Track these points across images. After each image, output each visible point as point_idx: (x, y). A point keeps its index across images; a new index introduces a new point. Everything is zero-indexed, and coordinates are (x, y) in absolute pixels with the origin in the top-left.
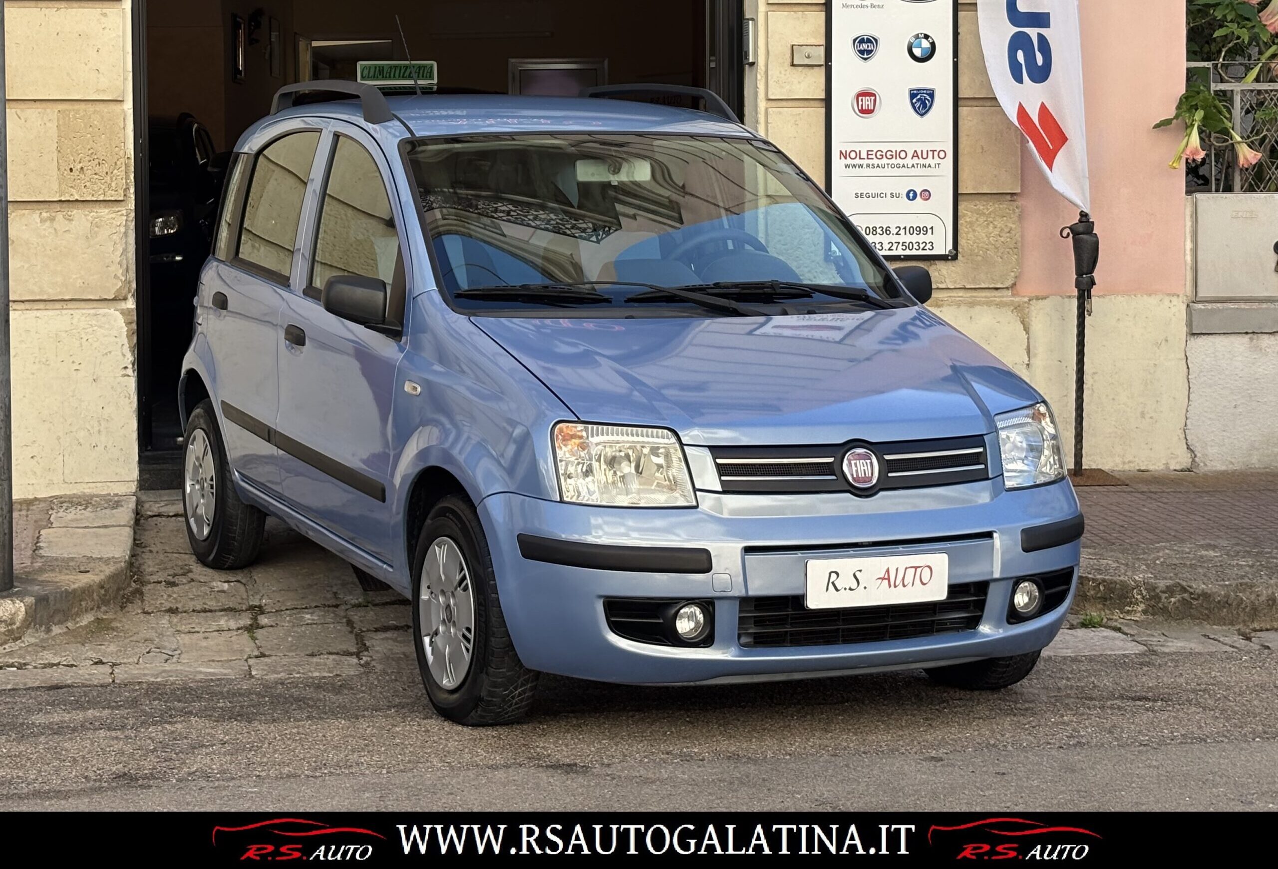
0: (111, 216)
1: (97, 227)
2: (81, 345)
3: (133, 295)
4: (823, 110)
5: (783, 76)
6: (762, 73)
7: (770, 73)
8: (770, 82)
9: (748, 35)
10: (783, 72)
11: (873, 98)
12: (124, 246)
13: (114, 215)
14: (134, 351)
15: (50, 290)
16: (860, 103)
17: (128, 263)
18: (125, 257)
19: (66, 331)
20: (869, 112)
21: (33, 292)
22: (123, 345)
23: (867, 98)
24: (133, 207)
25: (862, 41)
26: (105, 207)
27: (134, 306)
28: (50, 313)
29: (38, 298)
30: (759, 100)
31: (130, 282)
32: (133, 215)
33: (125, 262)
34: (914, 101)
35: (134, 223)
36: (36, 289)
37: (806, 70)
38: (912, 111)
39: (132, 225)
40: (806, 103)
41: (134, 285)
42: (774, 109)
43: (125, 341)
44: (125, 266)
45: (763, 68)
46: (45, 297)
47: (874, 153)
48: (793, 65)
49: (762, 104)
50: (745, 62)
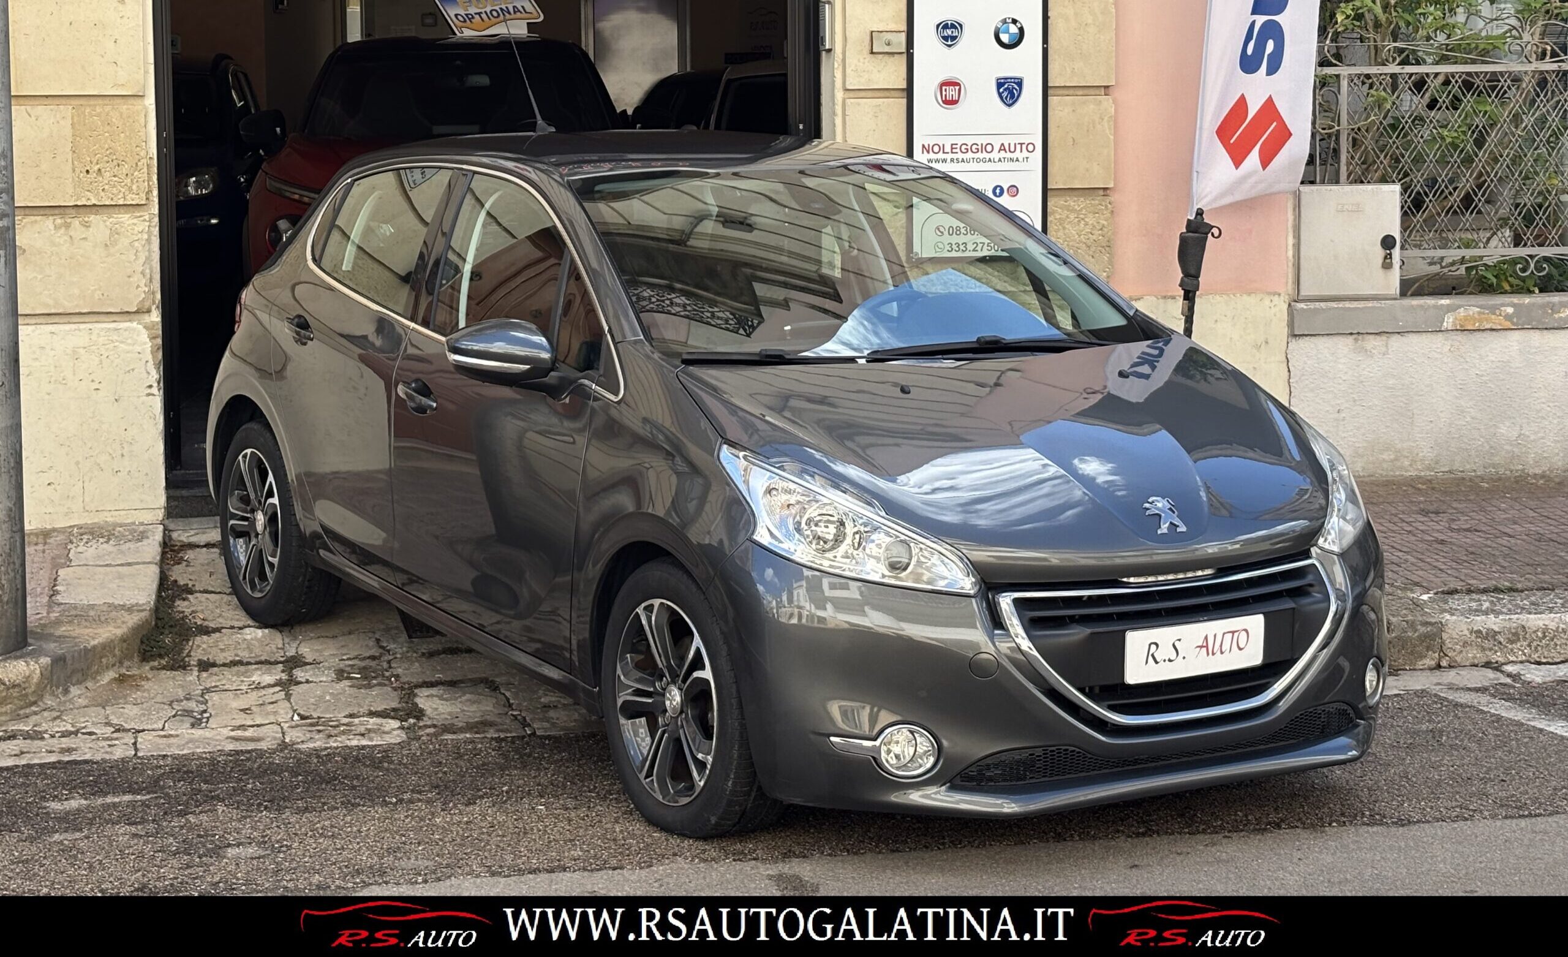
0: (131, 221)
1: (117, 234)
2: (101, 362)
3: (158, 307)
4: (905, 101)
5: (861, 64)
6: (840, 61)
7: (847, 61)
8: (848, 71)
9: (824, 20)
10: (862, 60)
11: (957, 88)
12: (147, 253)
13: (135, 221)
14: (159, 368)
15: (66, 303)
16: (944, 93)
17: (151, 271)
18: (148, 266)
19: (85, 348)
20: (953, 102)
21: (47, 306)
22: (147, 362)
23: (951, 87)
24: (156, 211)
25: (946, 27)
26: (126, 213)
27: (159, 319)
28: (67, 327)
29: (53, 311)
30: (836, 91)
31: (153, 293)
32: (157, 219)
33: (148, 271)
34: (1001, 90)
35: (157, 229)
36: (51, 302)
37: (886, 57)
38: (998, 99)
39: (156, 231)
40: (887, 94)
41: (159, 296)
42: (852, 100)
43: (150, 357)
44: (149, 276)
45: (841, 56)
46: (60, 311)
47: (958, 146)
48: (872, 53)
49: (839, 95)
50: (821, 48)
